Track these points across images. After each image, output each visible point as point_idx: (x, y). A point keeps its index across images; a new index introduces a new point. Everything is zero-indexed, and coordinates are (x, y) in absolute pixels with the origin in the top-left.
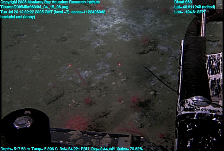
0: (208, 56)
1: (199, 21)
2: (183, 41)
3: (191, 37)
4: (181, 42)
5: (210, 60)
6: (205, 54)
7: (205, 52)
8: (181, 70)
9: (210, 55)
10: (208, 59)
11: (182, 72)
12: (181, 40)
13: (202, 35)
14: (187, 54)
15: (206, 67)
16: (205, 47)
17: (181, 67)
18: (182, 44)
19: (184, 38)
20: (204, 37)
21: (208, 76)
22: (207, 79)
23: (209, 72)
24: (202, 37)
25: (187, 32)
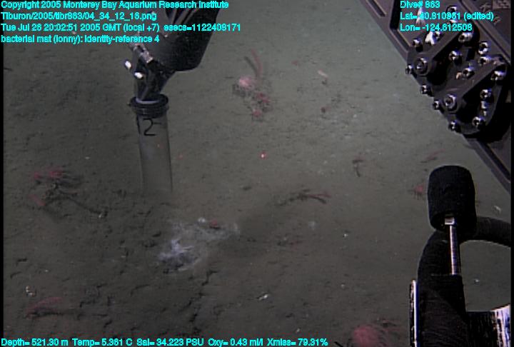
2: (414, 283)
4: (411, 286)
12: (412, 281)
14: (427, 314)
18: (414, 291)
19: (417, 277)
24: (454, 276)
25: (421, 264)
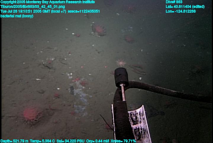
0: (129, 112)
1: (120, 90)
2: (112, 105)
3: (117, 102)
4: (111, 106)
5: (131, 115)
6: (127, 111)
7: (127, 110)
8: (114, 125)
9: (131, 112)
10: (130, 114)
11: (115, 127)
13: (124, 100)
14: (116, 114)
15: (130, 120)
16: (127, 108)
17: (114, 123)
19: (113, 103)
20: (125, 102)
21: (132, 126)
22: (131, 128)
23: (132, 123)
24: (124, 101)
25: (114, 98)
